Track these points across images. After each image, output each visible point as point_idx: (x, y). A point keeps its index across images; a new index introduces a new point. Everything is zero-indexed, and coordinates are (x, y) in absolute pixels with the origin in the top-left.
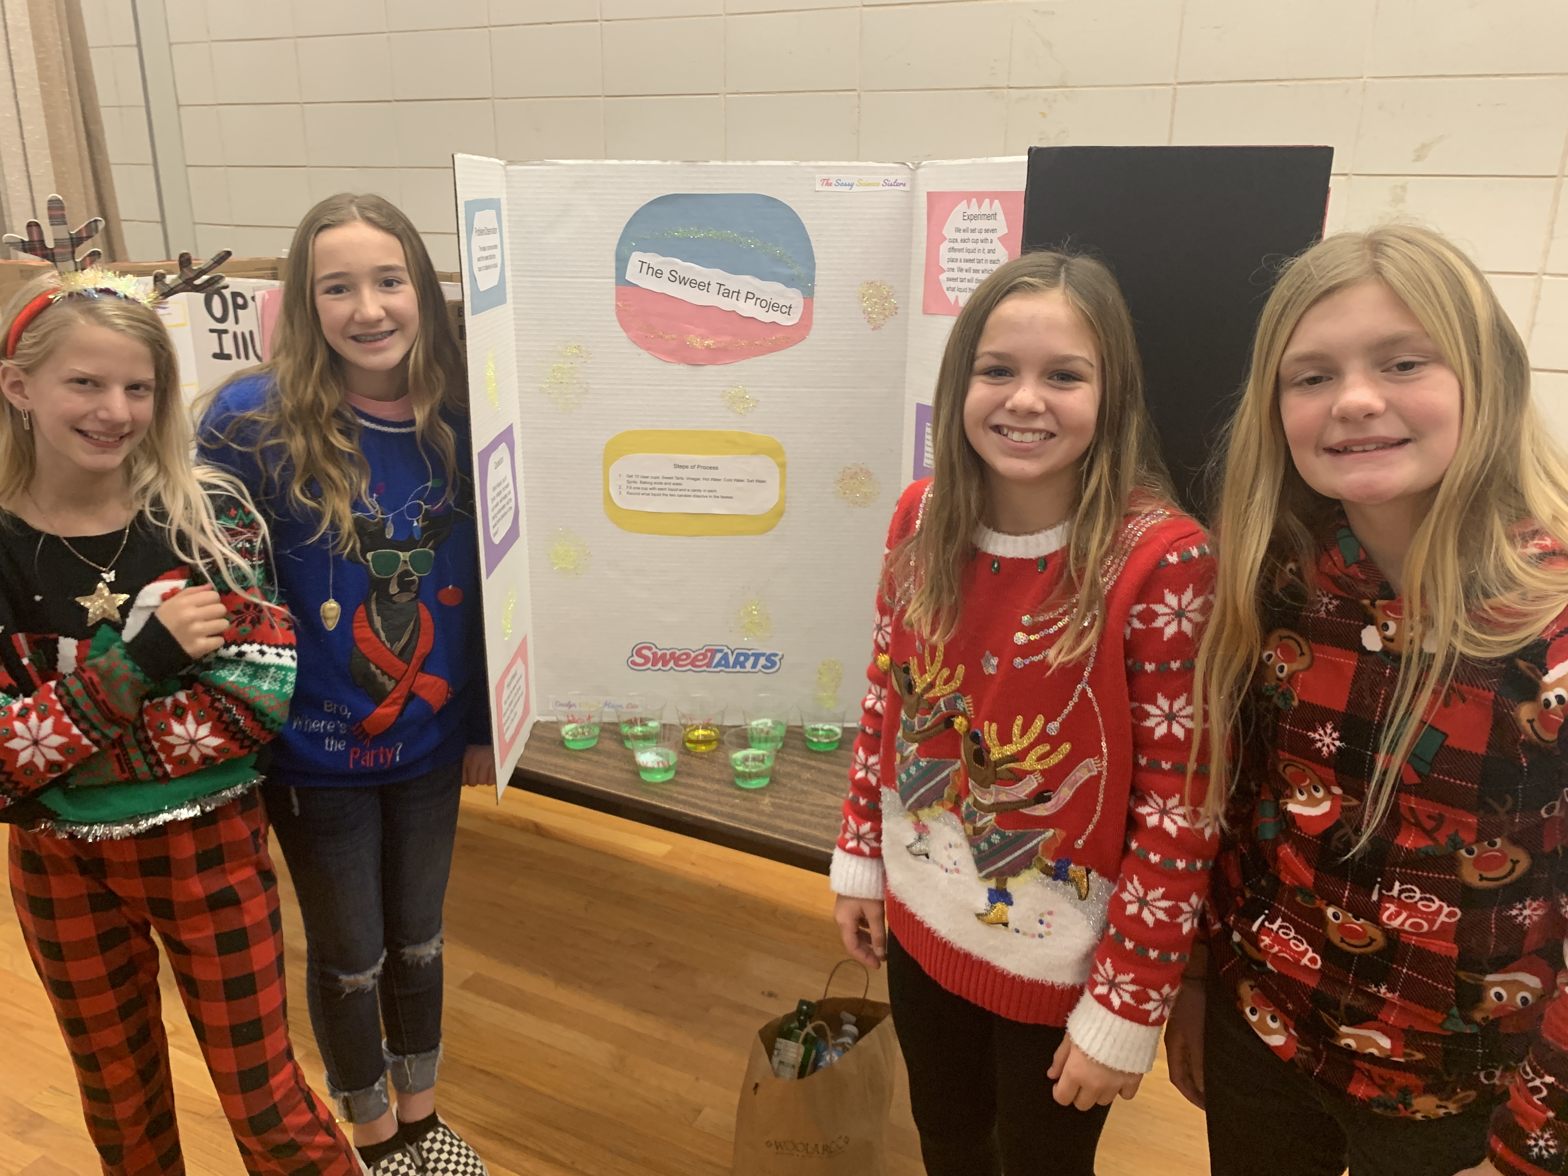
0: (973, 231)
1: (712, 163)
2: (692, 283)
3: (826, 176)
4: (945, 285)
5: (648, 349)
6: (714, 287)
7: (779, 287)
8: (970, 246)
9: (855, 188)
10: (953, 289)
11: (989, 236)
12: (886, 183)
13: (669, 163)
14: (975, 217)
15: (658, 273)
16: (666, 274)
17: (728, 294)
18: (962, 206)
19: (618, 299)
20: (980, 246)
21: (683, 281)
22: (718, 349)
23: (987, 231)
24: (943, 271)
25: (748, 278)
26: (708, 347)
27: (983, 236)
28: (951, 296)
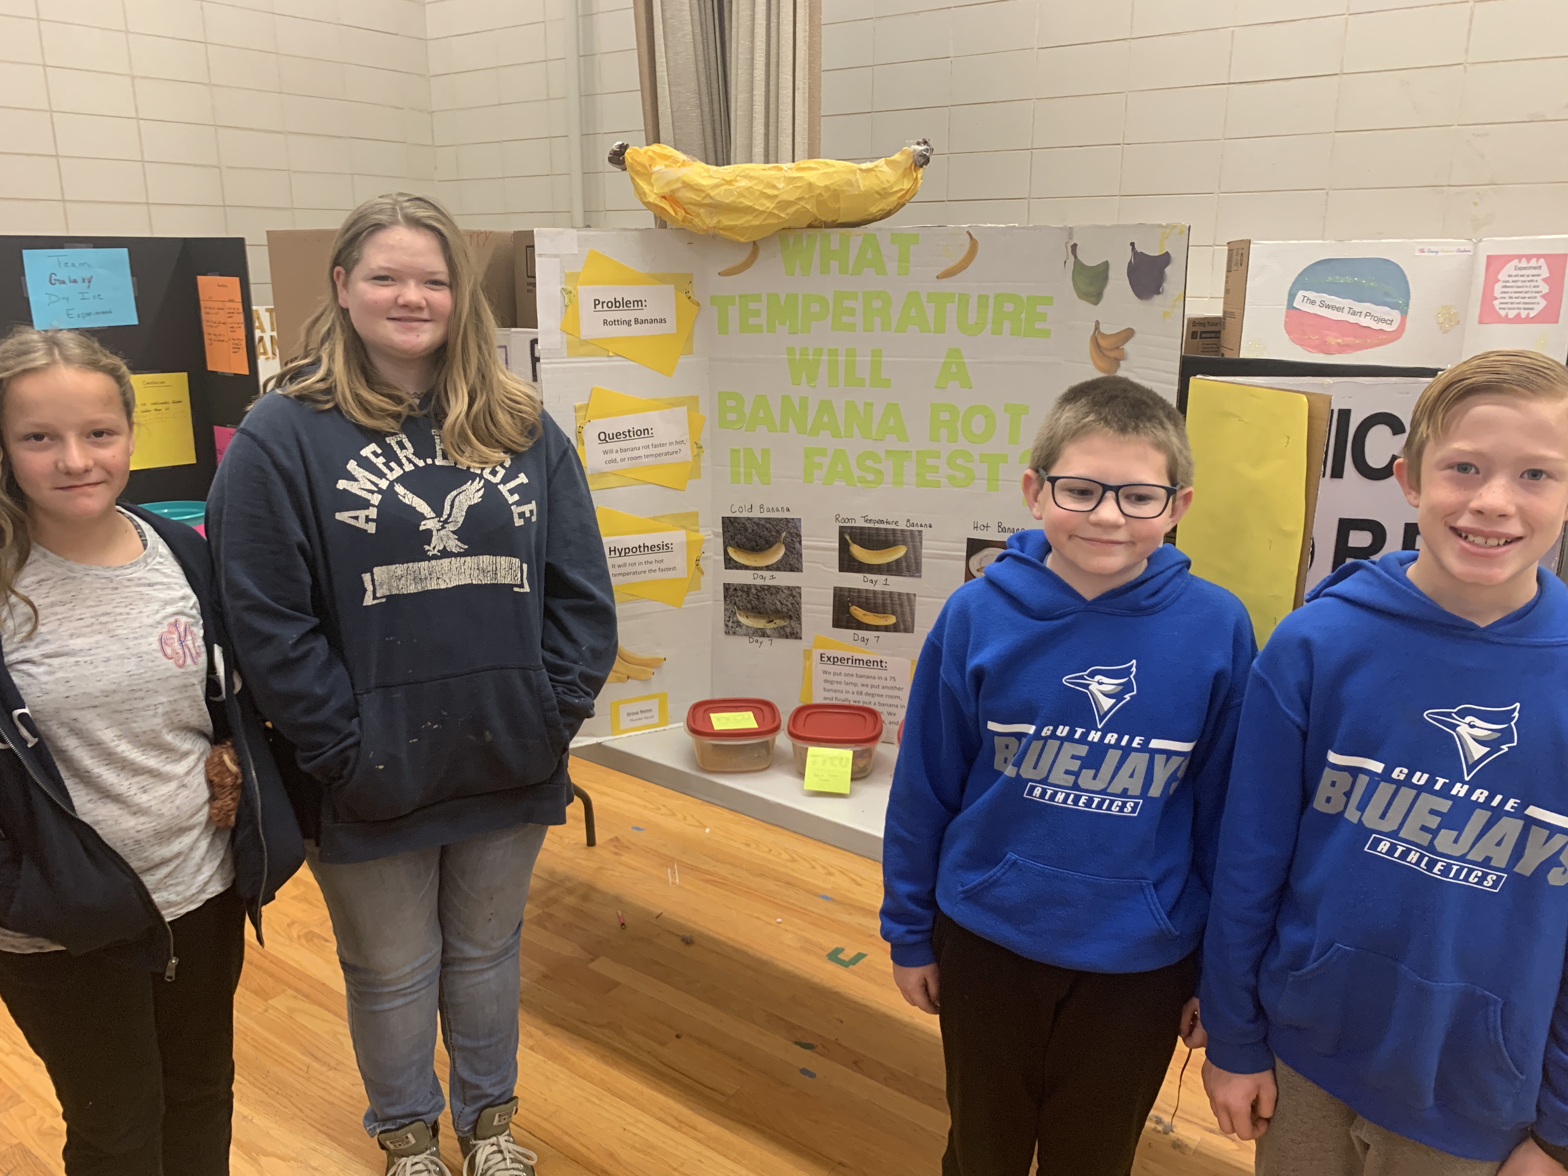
0: (1522, 276)
1: (1353, 241)
2: (1333, 307)
3: (1421, 247)
4: (1497, 308)
5: (1301, 345)
6: (1346, 310)
7: (1387, 309)
8: (1519, 284)
9: (1439, 254)
10: (1504, 309)
11: (1535, 278)
12: (1459, 251)
13: (1328, 242)
14: (1525, 268)
15: (1313, 303)
16: (1318, 303)
17: (1354, 314)
18: (1515, 262)
19: (1286, 317)
20: (1528, 284)
21: (1328, 307)
22: (1344, 345)
23: (1533, 276)
24: (1496, 299)
25: (1368, 304)
26: (1339, 344)
27: (1530, 278)
28: (1503, 313)
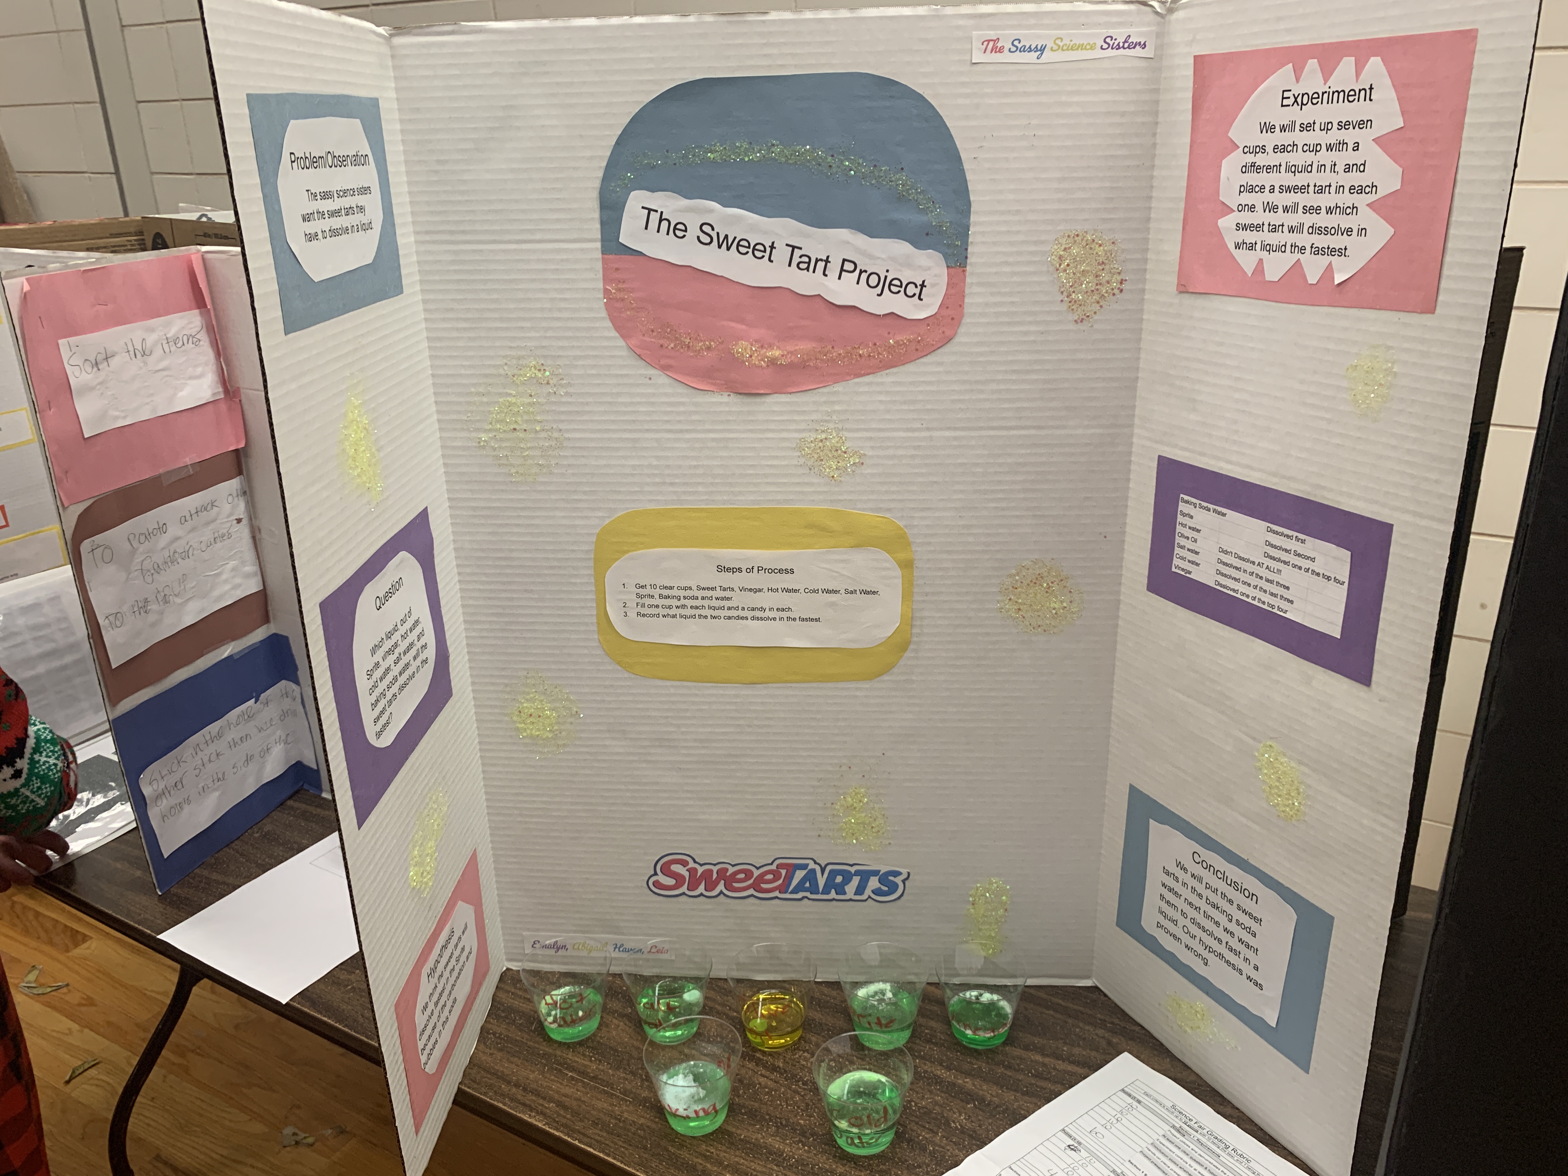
0: (1306, 127)
1: (773, 16)
2: (741, 246)
3: (992, 34)
4: (1231, 238)
5: (664, 368)
6: (782, 253)
7: (901, 248)
8: (1298, 158)
9: (1047, 56)
10: (1252, 247)
11: (1350, 136)
12: (1109, 43)
13: (692, 19)
14: (1314, 98)
15: (678, 230)
16: (694, 231)
17: (807, 264)
18: (1283, 77)
19: (606, 279)
20: (1325, 157)
21: (725, 242)
22: (791, 366)
23: (1343, 126)
24: (1228, 210)
25: (844, 234)
26: (772, 362)
27: (1334, 136)
28: (1247, 261)
